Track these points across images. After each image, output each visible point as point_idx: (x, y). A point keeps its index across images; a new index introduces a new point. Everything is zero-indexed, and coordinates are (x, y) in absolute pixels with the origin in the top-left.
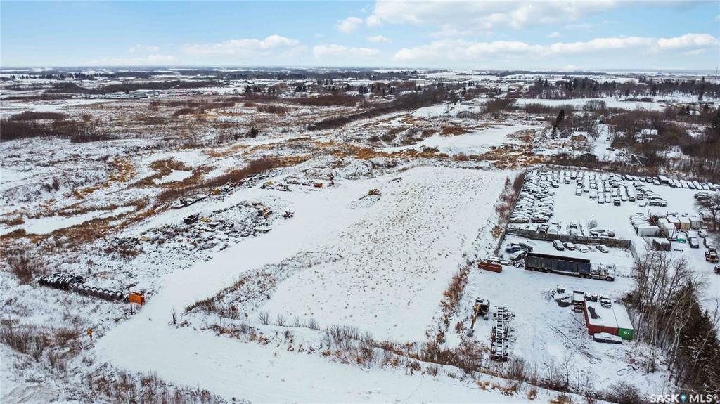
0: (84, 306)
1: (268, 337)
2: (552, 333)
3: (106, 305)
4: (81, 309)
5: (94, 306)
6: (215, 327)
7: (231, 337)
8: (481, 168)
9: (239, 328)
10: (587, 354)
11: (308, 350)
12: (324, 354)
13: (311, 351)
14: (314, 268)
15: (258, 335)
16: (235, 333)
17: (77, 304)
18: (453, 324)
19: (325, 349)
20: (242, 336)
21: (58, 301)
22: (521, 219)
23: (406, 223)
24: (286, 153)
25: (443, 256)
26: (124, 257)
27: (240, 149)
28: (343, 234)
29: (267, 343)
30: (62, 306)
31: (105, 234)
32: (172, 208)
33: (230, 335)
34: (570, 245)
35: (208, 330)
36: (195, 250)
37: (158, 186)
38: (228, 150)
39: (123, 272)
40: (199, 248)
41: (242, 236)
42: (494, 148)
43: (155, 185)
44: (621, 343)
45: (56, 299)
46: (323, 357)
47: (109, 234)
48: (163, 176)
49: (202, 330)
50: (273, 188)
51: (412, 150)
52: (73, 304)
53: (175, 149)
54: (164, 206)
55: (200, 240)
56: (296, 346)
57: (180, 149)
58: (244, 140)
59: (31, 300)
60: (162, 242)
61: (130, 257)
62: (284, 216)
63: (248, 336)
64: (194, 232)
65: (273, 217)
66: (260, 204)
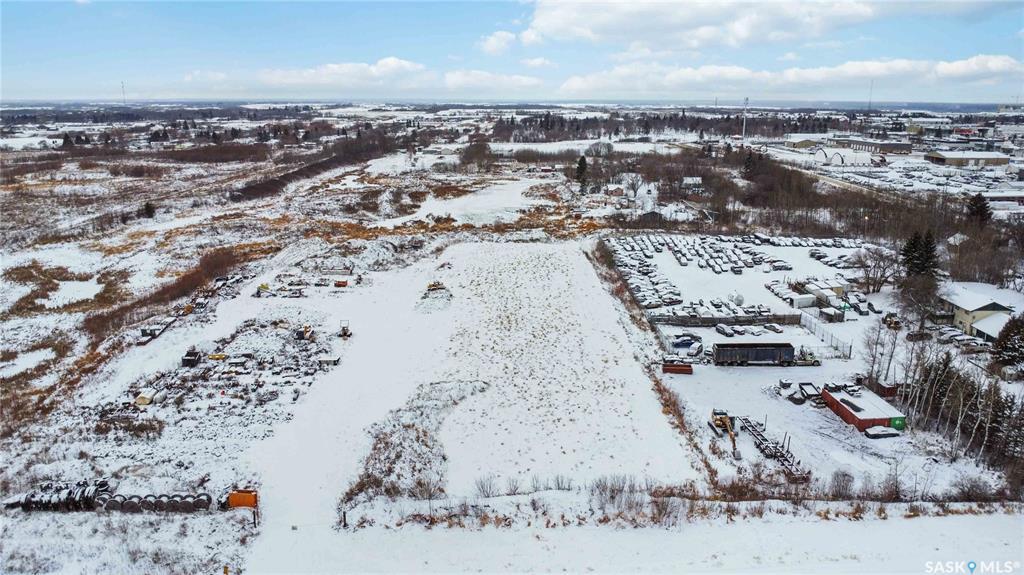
0: (156, 530)
1: (508, 515)
2: (818, 437)
3: (199, 522)
4: (155, 536)
5: (175, 527)
6: (417, 518)
7: (450, 526)
8: (537, 240)
9: (456, 511)
10: (875, 454)
11: (577, 521)
12: (601, 521)
13: (581, 521)
14: (462, 405)
15: (492, 515)
16: (453, 519)
17: (137, 529)
18: (705, 446)
19: (599, 514)
20: (466, 521)
21: (96, 531)
22: (654, 303)
23: (521, 325)
24: (231, 239)
25: (611, 363)
26: (138, 436)
27: (145, 238)
28: (453, 351)
29: (509, 525)
30: (111, 538)
31: (52, 403)
32: (130, 345)
33: (446, 524)
34: (738, 328)
35: (409, 524)
36: (250, 407)
37: (58, 310)
38: (125, 241)
39: (163, 462)
40: (254, 401)
41: (307, 374)
42: (524, 212)
43: (50, 310)
44: (898, 435)
45: (87, 529)
46: (601, 526)
47: (59, 402)
48: (50, 294)
49: (399, 525)
50: (275, 295)
51: (420, 222)
52: (129, 531)
53: (29, 246)
54: (110, 342)
55: (244, 390)
56: (556, 519)
57: (37, 246)
58: (139, 223)
59: (35, 542)
60: (179, 402)
61: (151, 435)
62: (340, 336)
63: (476, 521)
64: (219, 379)
65: (321, 338)
66: (281, 322)
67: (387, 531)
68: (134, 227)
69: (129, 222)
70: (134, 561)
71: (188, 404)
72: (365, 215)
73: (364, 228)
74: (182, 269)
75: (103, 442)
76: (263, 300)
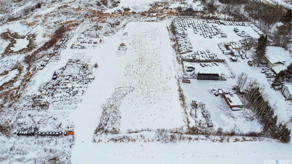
0: (50, 143)
1: (135, 139)
2: (219, 110)
3: (60, 140)
4: (50, 144)
5: (54, 142)
6: (113, 139)
7: (121, 142)
8: (154, 21)
9: (122, 137)
10: (232, 117)
11: (152, 140)
14: (127, 96)
15: (131, 139)
16: (122, 139)
17: (45, 142)
18: (188, 113)
19: (157, 139)
20: (124, 140)
21: (35, 143)
22: (184, 52)
23: (145, 62)
24: (64, 19)
25: (168, 79)
26: (43, 108)
27: (39, 18)
28: (125, 74)
29: (135, 141)
30: (39, 145)
31: (20, 94)
32: (38, 69)
33: (119, 141)
34: (206, 64)
35: (110, 141)
36: (71, 96)
37: (17, 53)
38: (33, 20)
39: (50, 117)
40: (72, 95)
41: (86, 83)
42: (151, 5)
43: (15, 52)
44: (240, 110)
45: (33, 142)
46: (158, 142)
47: (22, 94)
48: (14, 44)
49: (108, 142)
50: (77, 48)
51: (119, 11)
52: (43, 143)
53: (6, 23)
54: (33, 68)
55: (69, 90)
56: (146, 140)
57: (8, 22)
58: (37, 11)
59: (22, 146)
60: (52, 95)
61: (46, 108)
62: (95, 67)
63: (127, 140)
64: (63, 85)
65: (90, 67)
66: (79, 60)
67: (105, 143)
68: (35, 13)
69: (34, 11)
70: (45, 151)
71: (55, 96)
72: (103, 7)
73: (103, 13)
74: (50, 34)
75: (34, 110)
76: (73, 50)
